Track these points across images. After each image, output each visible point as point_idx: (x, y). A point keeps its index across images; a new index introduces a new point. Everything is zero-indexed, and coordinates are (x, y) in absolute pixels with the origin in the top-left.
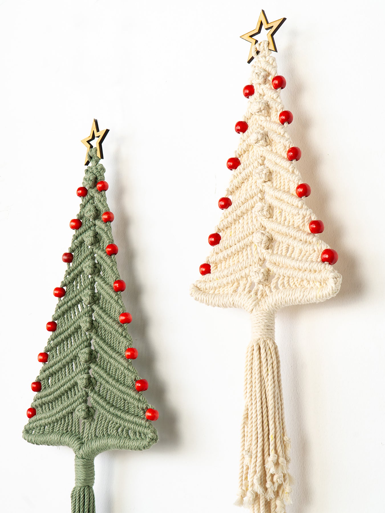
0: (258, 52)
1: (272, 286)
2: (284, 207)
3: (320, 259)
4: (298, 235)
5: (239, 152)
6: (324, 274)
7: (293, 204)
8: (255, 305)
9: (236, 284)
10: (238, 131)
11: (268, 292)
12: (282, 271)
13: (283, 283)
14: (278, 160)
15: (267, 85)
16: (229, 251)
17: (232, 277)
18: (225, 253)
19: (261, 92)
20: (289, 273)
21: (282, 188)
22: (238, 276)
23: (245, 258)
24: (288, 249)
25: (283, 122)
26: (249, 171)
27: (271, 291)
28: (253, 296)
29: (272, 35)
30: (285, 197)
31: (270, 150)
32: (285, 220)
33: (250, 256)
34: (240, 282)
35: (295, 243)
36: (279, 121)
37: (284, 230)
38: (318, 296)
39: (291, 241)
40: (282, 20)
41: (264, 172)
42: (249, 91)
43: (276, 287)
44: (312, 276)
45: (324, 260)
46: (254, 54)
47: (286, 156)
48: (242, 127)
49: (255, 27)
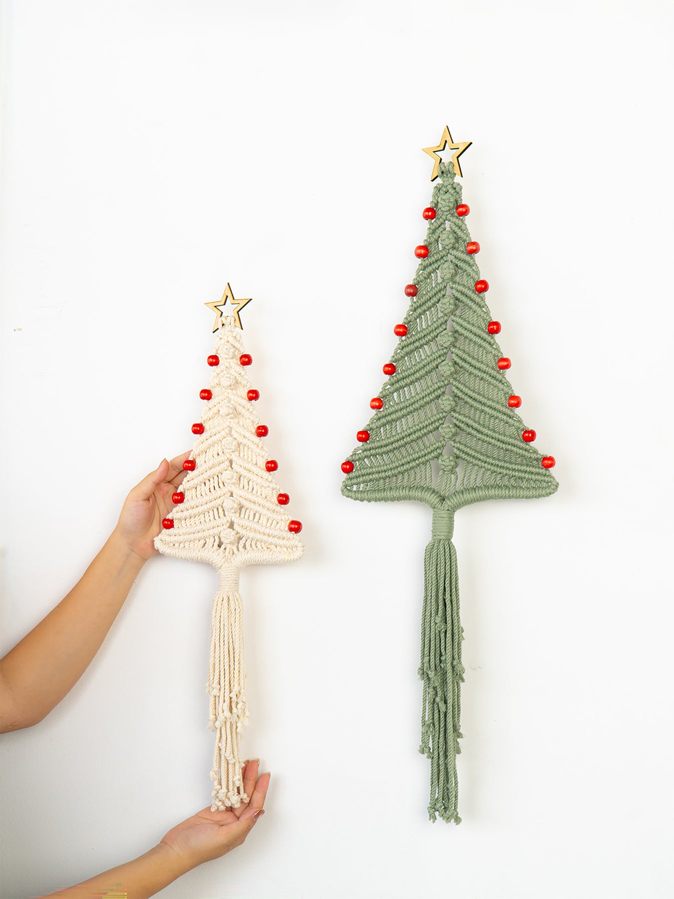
0: (223, 325)
1: (241, 546)
2: (254, 478)
3: (287, 528)
4: (268, 504)
5: (205, 418)
6: (292, 543)
7: (263, 477)
8: (225, 562)
9: (202, 542)
10: (203, 398)
11: (235, 551)
12: (251, 535)
13: (251, 544)
14: (247, 434)
15: (234, 360)
16: (196, 511)
17: (200, 535)
18: (191, 512)
19: (227, 365)
20: (258, 536)
21: (250, 460)
22: (206, 533)
23: (212, 518)
24: (255, 514)
25: (251, 399)
26: (216, 439)
27: (238, 550)
28: (221, 553)
29: (238, 312)
30: (254, 468)
31: (237, 422)
32: (253, 489)
33: (217, 517)
34: (207, 540)
35: (264, 511)
36: (247, 398)
37: (254, 498)
38: (286, 560)
39: (259, 509)
40: (248, 300)
41: (234, 444)
42: (214, 361)
43: (244, 547)
44: (281, 542)
45: (291, 530)
46: (220, 326)
47: (254, 431)
48: (206, 395)
49: (220, 298)
